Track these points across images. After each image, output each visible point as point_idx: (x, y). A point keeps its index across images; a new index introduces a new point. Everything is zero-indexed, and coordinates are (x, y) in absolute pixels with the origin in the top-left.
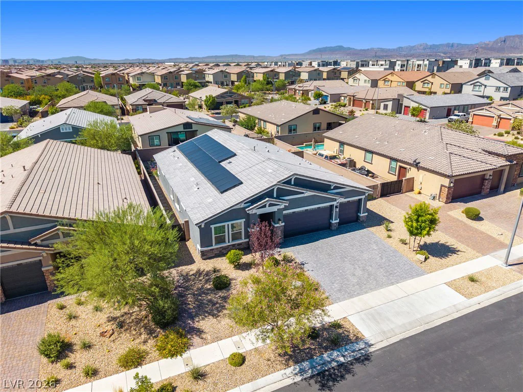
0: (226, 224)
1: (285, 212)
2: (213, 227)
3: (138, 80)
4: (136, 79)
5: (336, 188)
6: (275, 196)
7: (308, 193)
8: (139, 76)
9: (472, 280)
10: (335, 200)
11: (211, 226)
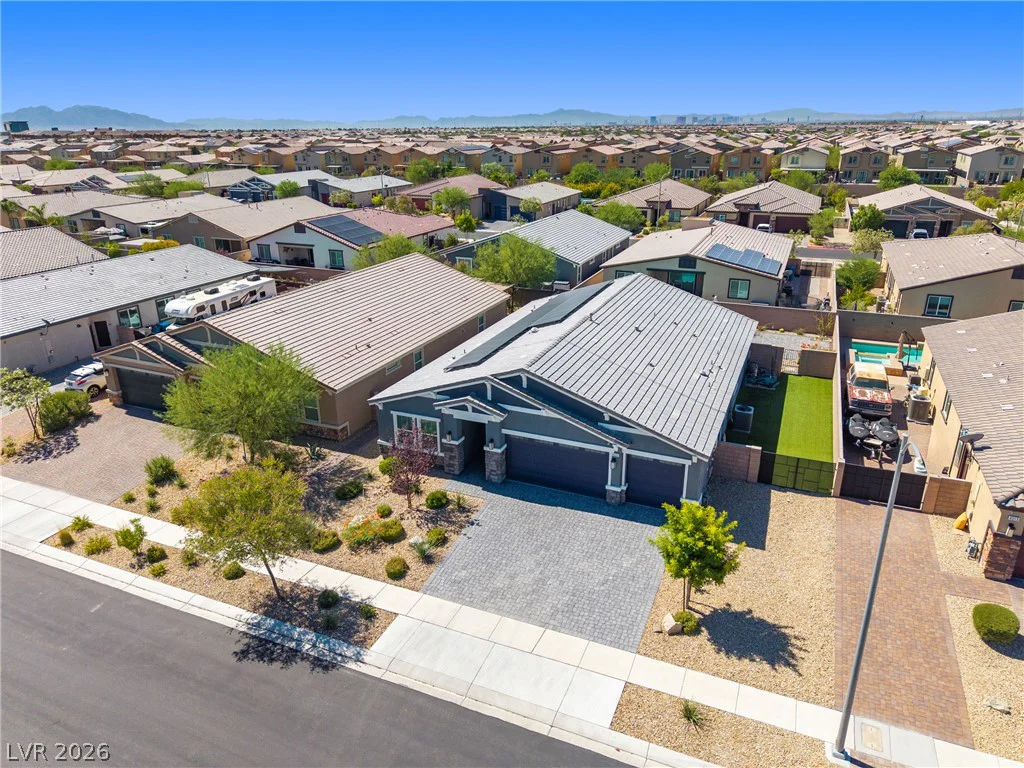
0: (413, 416)
1: (504, 431)
2: (395, 414)
3: (792, 163)
4: (790, 161)
5: (613, 421)
6: (489, 397)
7: (547, 412)
8: (796, 156)
9: (689, 713)
10: (611, 446)
11: (392, 412)
